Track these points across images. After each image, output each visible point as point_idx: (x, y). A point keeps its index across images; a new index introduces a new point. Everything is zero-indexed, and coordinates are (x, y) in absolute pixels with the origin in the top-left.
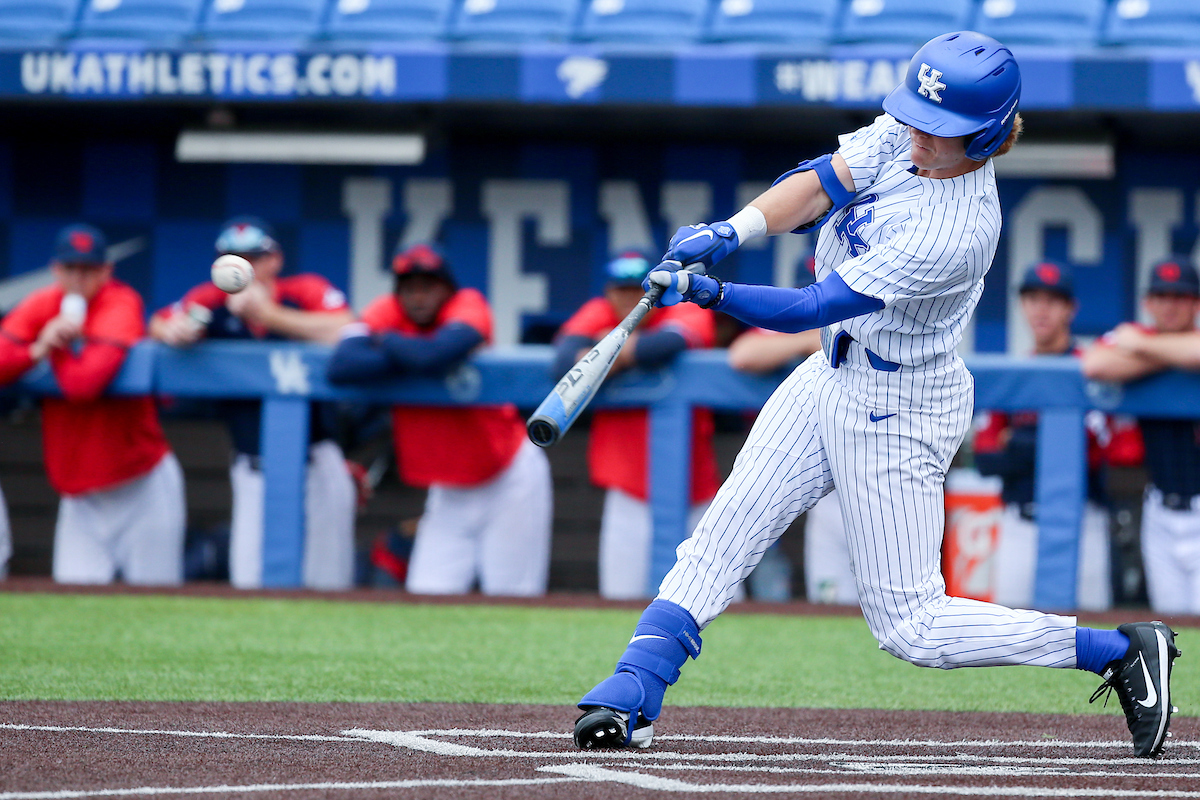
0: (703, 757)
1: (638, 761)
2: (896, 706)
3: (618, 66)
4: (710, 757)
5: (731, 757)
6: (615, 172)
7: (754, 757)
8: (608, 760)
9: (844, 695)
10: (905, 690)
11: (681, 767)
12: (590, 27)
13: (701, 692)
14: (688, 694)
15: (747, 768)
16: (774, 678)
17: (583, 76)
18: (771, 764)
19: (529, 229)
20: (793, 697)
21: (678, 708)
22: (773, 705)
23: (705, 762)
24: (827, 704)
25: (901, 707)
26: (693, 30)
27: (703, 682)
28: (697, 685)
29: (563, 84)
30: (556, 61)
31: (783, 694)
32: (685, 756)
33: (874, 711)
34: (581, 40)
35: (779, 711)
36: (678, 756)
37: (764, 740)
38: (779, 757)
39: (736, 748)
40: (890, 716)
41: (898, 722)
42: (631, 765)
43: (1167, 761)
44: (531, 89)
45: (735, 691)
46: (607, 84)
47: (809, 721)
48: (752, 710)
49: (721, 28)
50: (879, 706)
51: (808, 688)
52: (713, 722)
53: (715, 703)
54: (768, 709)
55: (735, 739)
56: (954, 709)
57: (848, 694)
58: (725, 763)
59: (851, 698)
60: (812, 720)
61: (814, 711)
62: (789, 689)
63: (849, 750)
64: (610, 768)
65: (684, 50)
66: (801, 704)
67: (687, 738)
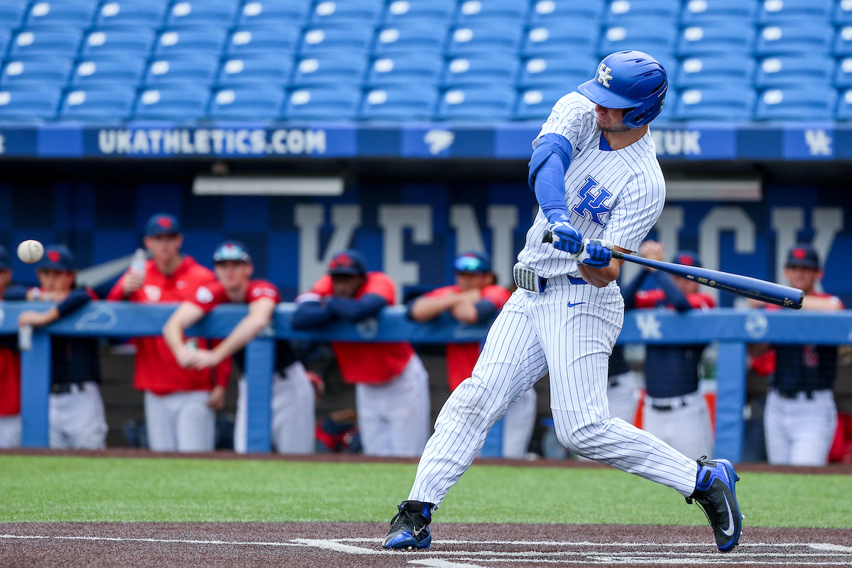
0: (509, 554)
1: (469, 556)
2: (627, 523)
3: (461, 136)
4: (513, 554)
5: (526, 554)
6: (459, 200)
7: (540, 554)
8: (451, 556)
9: (596, 515)
10: (634, 512)
11: (496, 560)
12: (444, 112)
13: (509, 515)
14: (501, 516)
15: (536, 561)
16: (555, 506)
17: (439, 141)
18: (551, 558)
19: (407, 234)
20: (566, 517)
21: (495, 524)
22: (553, 522)
23: (511, 557)
24: (586, 522)
25: (631, 523)
26: (507, 113)
27: (511, 508)
28: (508, 510)
29: (427, 146)
30: (423, 132)
31: (560, 515)
32: (498, 554)
33: (615, 525)
34: (438, 119)
35: (557, 525)
36: (494, 554)
37: (547, 543)
38: (556, 554)
39: (529, 549)
40: (624, 528)
41: (629, 532)
42: (465, 559)
43: (792, 555)
44: (408, 150)
45: (530, 514)
46: (453, 146)
47: (575, 532)
48: (541, 525)
49: (523, 112)
50: (617, 522)
51: (575, 512)
52: (517, 532)
53: (518, 521)
54: (550, 524)
55: (529, 543)
56: (663, 524)
57: (599, 515)
58: (522, 558)
59: (601, 518)
60: (576, 531)
61: (578, 525)
62: (563, 512)
63: (598, 549)
64: (452, 561)
65: (501, 125)
66: (570, 521)
67: (500, 542)
